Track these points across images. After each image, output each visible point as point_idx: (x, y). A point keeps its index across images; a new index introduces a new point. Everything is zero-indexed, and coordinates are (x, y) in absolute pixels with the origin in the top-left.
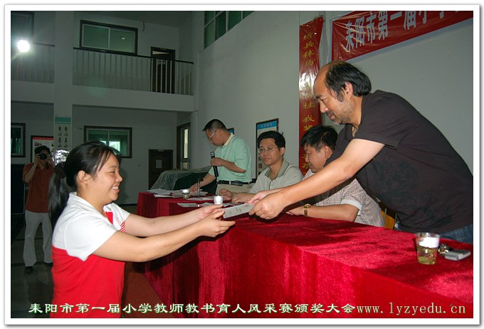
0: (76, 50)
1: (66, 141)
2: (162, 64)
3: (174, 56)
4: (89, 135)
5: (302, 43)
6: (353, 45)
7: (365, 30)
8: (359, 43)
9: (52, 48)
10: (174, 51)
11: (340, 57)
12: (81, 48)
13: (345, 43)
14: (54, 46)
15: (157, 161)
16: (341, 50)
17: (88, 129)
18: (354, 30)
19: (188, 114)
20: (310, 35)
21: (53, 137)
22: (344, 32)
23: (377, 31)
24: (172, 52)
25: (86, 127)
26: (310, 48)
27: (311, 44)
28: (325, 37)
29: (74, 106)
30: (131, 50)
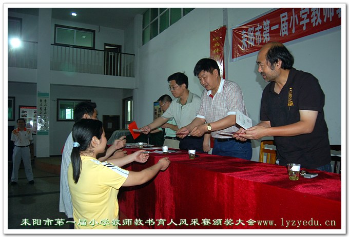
0: (52, 46)
1: (45, 110)
2: (113, 55)
3: (120, 50)
4: (61, 105)
5: (212, 44)
6: (246, 46)
7: (255, 36)
8: (250, 45)
9: (36, 44)
10: (121, 46)
11: (238, 54)
12: (55, 44)
13: (241, 44)
14: (37, 43)
15: (108, 123)
16: (239, 49)
17: (60, 101)
18: (247, 36)
19: (131, 91)
20: (217, 38)
21: (36, 107)
22: (240, 37)
23: (262, 37)
24: (119, 47)
25: (58, 100)
26: (218, 47)
27: (218, 44)
28: (228, 40)
29: (51, 85)
30: (90, 45)
